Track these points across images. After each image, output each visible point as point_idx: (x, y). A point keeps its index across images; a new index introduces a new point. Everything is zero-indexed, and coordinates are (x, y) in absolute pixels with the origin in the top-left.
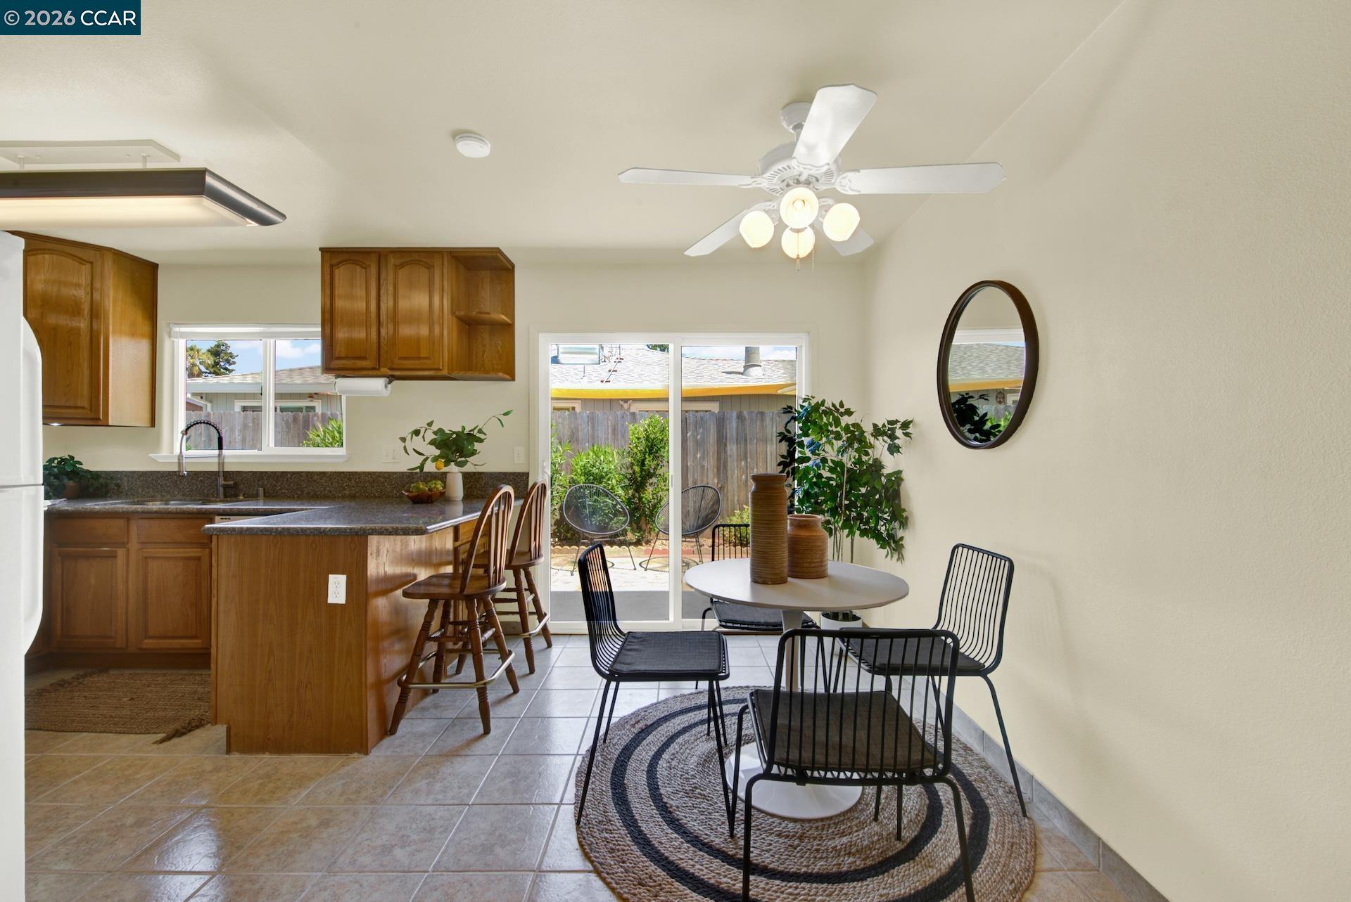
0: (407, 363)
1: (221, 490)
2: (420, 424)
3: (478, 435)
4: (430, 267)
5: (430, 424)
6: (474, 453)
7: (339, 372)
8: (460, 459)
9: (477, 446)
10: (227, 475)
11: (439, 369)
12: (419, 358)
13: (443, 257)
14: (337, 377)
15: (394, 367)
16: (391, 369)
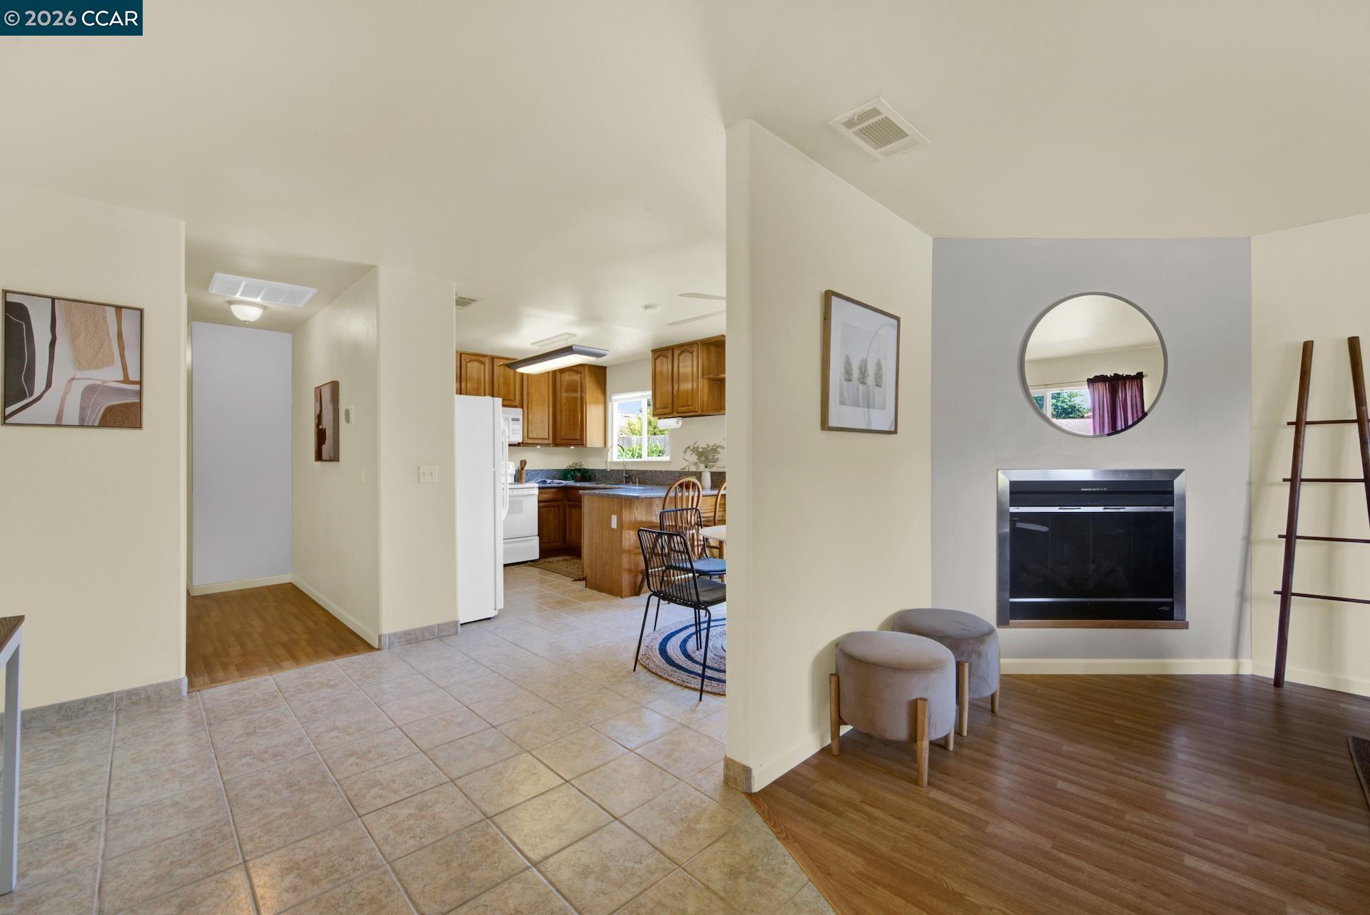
1: (624, 479)
3: (718, 449)
4: (692, 350)
5: (694, 443)
6: (717, 460)
7: (660, 416)
8: (709, 464)
9: (718, 455)
10: (627, 471)
11: (697, 412)
12: (688, 406)
13: (698, 345)
14: (659, 419)
15: (680, 410)
16: (678, 413)
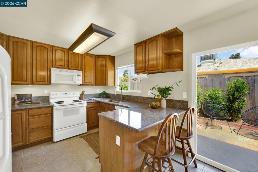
0: (151, 69)
1: (122, 98)
2: (155, 86)
3: (170, 89)
4: (157, 41)
5: (157, 86)
6: (169, 94)
7: (138, 73)
8: (165, 96)
9: (170, 92)
11: (159, 70)
13: (160, 36)
14: (138, 74)
15: (148, 70)
16: (148, 71)
